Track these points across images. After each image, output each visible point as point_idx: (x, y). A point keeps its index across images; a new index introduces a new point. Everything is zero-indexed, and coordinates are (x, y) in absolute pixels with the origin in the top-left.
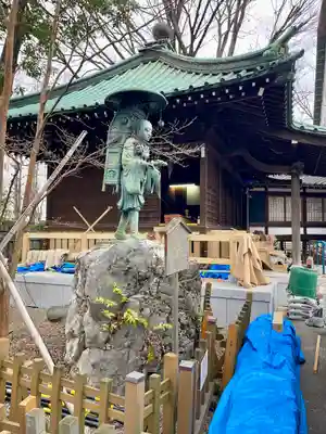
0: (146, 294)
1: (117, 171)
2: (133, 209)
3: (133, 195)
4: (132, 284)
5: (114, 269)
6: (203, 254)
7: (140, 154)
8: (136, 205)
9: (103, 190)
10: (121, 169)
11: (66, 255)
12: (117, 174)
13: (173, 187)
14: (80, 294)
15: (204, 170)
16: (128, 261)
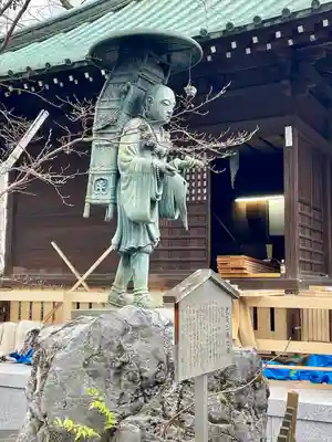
0: (154, 413)
1: (111, 179)
2: (139, 250)
3: (138, 224)
4: (129, 394)
5: (97, 364)
6: (294, 334)
7: (151, 148)
8: (144, 242)
9: (86, 214)
10: (118, 176)
11: (36, 332)
12: (111, 185)
13: (243, 202)
14: (36, 411)
15: (292, 171)
16: (121, 349)
